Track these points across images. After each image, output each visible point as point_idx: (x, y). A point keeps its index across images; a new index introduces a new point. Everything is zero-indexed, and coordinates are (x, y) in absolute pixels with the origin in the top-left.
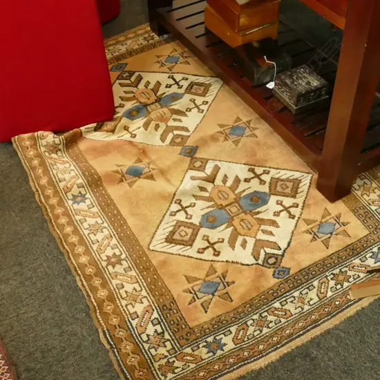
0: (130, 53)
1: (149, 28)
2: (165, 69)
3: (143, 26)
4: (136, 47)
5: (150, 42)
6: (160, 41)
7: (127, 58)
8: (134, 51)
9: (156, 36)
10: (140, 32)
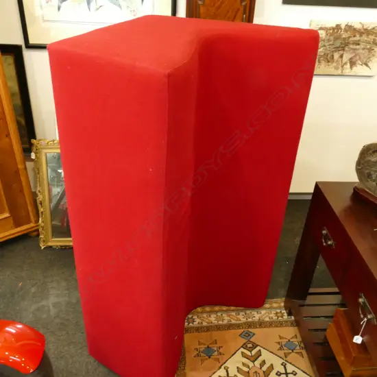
0: (261, 324)
1: (283, 304)
2: (281, 353)
3: (279, 300)
4: (267, 319)
5: (280, 318)
6: (287, 322)
7: (257, 328)
8: (264, 323)
9: (286, 314)
10: (275, 305)
